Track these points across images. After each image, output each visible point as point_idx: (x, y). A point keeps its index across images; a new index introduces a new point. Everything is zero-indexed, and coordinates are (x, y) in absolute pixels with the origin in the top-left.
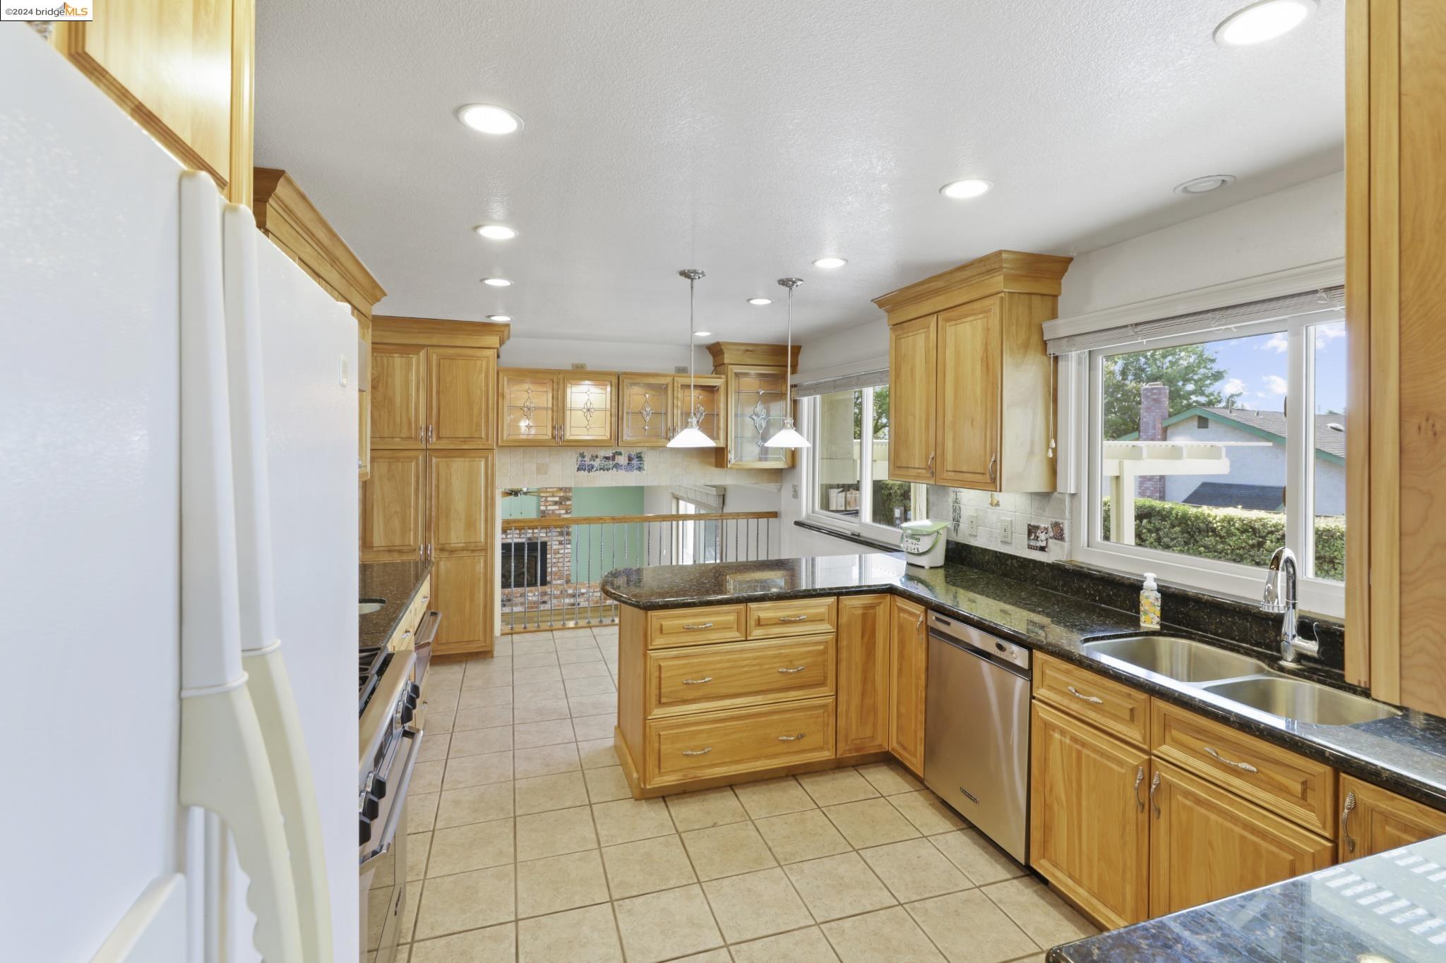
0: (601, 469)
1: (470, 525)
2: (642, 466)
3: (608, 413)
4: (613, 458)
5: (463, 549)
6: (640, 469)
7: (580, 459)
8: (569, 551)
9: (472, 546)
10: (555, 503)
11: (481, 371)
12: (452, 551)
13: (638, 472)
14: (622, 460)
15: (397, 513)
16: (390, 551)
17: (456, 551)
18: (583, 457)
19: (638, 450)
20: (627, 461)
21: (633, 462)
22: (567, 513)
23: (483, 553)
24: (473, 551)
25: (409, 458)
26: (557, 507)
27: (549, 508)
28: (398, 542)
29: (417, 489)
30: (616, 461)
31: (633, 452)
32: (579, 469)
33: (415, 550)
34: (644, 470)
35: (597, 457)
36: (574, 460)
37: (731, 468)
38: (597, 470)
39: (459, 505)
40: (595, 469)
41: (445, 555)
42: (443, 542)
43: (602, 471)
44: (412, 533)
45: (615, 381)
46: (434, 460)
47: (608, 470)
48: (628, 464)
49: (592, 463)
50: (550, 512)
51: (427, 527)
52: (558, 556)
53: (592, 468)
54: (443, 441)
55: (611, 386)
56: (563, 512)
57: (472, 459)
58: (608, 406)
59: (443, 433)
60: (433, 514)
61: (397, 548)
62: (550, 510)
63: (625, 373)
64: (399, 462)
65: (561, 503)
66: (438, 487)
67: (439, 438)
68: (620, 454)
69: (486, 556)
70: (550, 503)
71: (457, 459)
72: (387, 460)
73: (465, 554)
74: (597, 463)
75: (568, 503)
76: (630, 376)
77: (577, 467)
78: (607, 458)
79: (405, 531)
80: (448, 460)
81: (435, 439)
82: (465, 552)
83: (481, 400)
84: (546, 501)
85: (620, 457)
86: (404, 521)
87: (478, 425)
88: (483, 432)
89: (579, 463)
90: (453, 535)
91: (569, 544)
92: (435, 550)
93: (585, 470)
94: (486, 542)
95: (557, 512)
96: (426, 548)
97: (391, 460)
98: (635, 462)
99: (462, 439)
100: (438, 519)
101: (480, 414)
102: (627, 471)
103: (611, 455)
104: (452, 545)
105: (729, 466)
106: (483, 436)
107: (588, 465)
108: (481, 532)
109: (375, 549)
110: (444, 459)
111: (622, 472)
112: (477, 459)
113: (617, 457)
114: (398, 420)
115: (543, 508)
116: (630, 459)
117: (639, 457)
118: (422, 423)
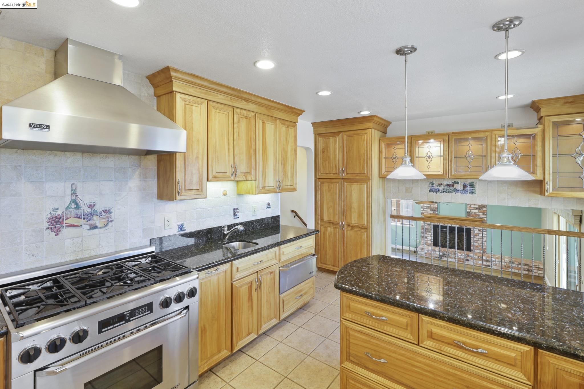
0: (444, 192)
1: (360, 215)
2: (474, 191)
3: (442, 158)
4: (453, 185)
5: (357, 227)
6: (472, 193)
7: (431, 185)
8: (485, 235)
9: (361, 226)
10: (476, 209)
11: (364, 141)
12: (353, 227)
13: (471, 195)
14: (459, 187)
15: (332, 206)
16: (329, 223)
17: (354, 227)
18: (433, 184)
19: (471, 181)
20: (462, 188)
21: (467, 188)
22: (483, 214)
23: (365, 230)
24: (361, 228)
25: (336, 182)
26: (477, 211)
27: (472, 211)
28: (332, 219)
29: (339, 197)
30: (455, 187)
31: (467, 182)
32: (430, 191)
33: (338, 224)
34: (475, 194)
35: (441, 184)
36: (427, 186)
37: (548, 196)
38: (441, 192)
39: (355, 205)
40: (440, 191)
41: (350, 228)
42: (349, 222)
43: (445, 193)
44: (337, 216)
45: (446, 138)
46: (345, 184)
47: (449, 192)
48: (464, 189)
49: (438, 188)
50: (473, 213)
51: (343, 214)
52: (478, 237)
53: (439, 191)
54: (349, 175)
55: (444, 141)
56: (481, 214)
57: (361, 184)
58: (442, 154)
59: (349, 171)
60: (345, 208)
61: (332, 222)
62: (473, 212)
63: (453, 133)
64: (332, 184)
65: (479, 209)
66: (347, 196)
67: (347, 174)
68: (458, 183)
69: (367, 232)
70: (472, 208)
71: (354, 183)
72: (328, 183)
73: (358, 229)
74: (441, 188)
75: (484, 209)
76: (457, 134)
77: (429, 190)
78: (449, 185)
79: (334, 215)
80: (351, 184)
81: (345, 174)
82: (358, 228)
83: (364, 155)
84: (470, 207)
85: (457, 185)
86: (334, 211)
87: (363, 167)
88: (365, 171)
89: (430, 187)
90: (353, 219)
91: (485, 231)
92: (346, 225)
93: (434, 192)
94: (367, 225)
95: (477, 214)
96: (342, 224)
97: (329, 183)
98: (468, 188)
99: (357, 174)
100: (347, 211)
101: (364, 162)
102: (462, 193)
103: (451, 183)
104: (353, 224)
105: (546, 194)
106: (365, 173)
107: (436, 189)
108: (364, 220)
109: (324, 221)
110: (349, 184)
111: (459, 195)
112: (363, 184)
113: (455, 185)
114: (332, 166)
115: (468, 210)
116: (465, 186)
117: (472, 185)
118: (341, 167)
